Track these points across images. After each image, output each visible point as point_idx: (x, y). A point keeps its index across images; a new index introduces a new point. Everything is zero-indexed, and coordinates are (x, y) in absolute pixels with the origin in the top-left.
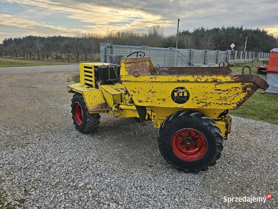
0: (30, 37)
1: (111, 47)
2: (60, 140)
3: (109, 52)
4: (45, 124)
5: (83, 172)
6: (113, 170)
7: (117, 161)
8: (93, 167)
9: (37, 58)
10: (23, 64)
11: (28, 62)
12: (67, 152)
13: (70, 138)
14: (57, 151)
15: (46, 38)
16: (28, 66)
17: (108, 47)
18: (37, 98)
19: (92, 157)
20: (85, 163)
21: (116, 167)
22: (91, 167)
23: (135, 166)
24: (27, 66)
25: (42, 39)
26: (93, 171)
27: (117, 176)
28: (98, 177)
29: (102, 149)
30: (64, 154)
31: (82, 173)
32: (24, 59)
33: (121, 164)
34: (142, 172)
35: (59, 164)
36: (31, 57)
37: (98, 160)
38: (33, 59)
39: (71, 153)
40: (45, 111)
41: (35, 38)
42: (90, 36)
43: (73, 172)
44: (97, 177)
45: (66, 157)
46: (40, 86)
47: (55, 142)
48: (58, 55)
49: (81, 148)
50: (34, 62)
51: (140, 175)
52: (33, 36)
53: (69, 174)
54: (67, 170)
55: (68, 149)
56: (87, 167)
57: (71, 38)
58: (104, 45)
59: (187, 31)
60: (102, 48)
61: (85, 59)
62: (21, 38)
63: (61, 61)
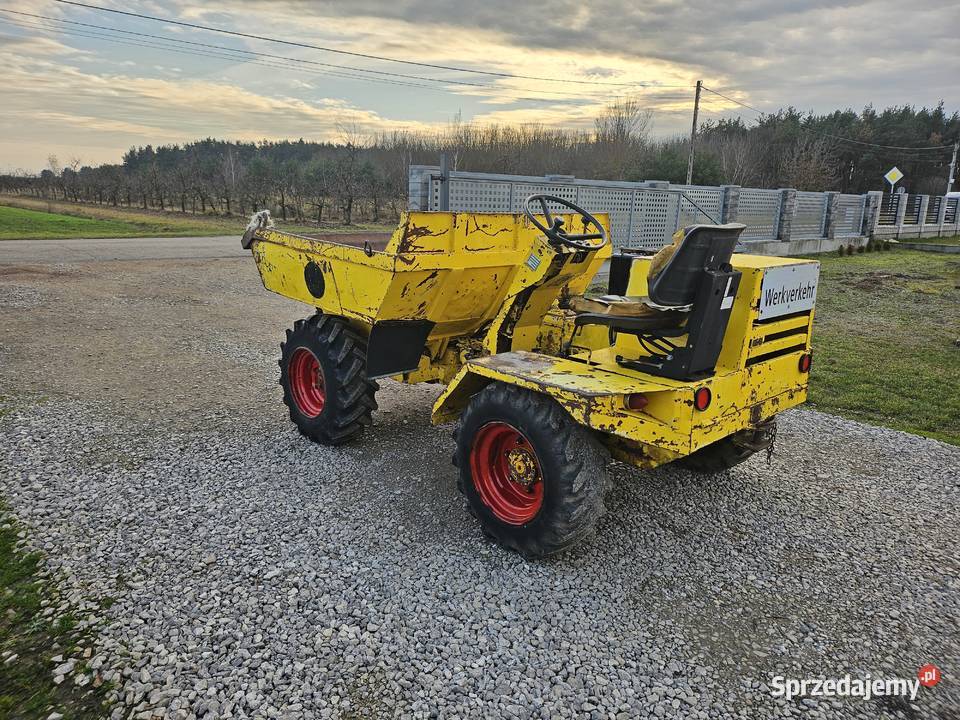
0: (207, 147)
1: (443, 179)
2: (242, 455)
3: (436, 194)
4: (207, 408)
5: (287, 542)
6: (375, 543)
7: (393, 520)
8: (316, 530)
9: (222, 213)
10: (178, 231)
11: (193, 222)
12: (255, 488)
13: (271, 452)
14: (227, 483)
15: (257, 146)
16: (192, 236)
17: (433, 178)
18: (199, 333)
19: (321, 506)
20: (298, 519)
21: (385, 536)
22: (311, 531)
23: (442, 538)
24: (186, 236)
25: (246, 151)
26: (315, 542)
27: (380, 558)
28: (327, 558)
29: (356, 485)
30: (244, 492)
31: (283, 544)
32: (184, 214)
33: (401, 528)
34: (457, 553)
35: (224, 518)
36: (204, 209)
37: (336, 515)
38: (210, 214)
39: (262, 492)
40: (213, 371)
41: (224, 147)
43: (259, 539)
44: (323, 558)
45: (246, 501)
46: (217, 299)
47: (224, 460)
48: (288, 201)
49: (296, 479)
50: (213, 224)
51: (450, 561)
52: (219, 139)
53: (245, 544)
54: (244, 535)
55: (257, 481)
56: (301, 531)
57: (338, 146)
58: (421, 172)
59: (736, 123)
60: (415, 182)
61: (372, 217)
62: (181, 147)
63: (296, 221)
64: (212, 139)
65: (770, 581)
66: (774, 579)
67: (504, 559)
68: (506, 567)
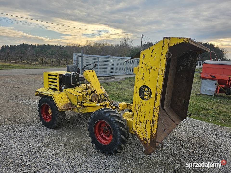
0: (23, 45)
1: (81, 56)
2: (24, 130)
3: (80, 60)
4: (16, 117)
5: (33, 154)
6: (57, 153)
7: (62, 147)
8: (41, 151)
9: (26, 63)
10: (15, 67)
11: (18, 65)
12: (26, 139)
13: (32, 129)
14: (19, 138)
15: (37, 45)
16: (17, 69)
17: (79, 56)
18: (16, 96)
19: (43, 144)
20: (37, 147)
21: (60, 151)
22: (40, 151)
23: (74, 151)
24: (16, 69)
25: (34, 47)
26: (41, 154)
27: (58, 157)
28: (43, 158)
29: (54, 137)
30: (23, 141)
31: (32, 155)
32: (16, 63)
33: (64, 148)
34: (78, 155)
35: (17, 148)
36: (21, 61)
37: (47, 146)
38: (23, 63)
39: (28, 141)
40: (19, 107)
41: (28, 46)
42: (73, 44)
43: (25, 154)
44: (42, 158)
45: (23, 143)
46: (22, 86)
47: (19, 132)
48: (44, 59)
49: (38, 136)
50: (23, 65)
51: (76, 157)
52: (26, 44)
53: (22, 156)
54: (22, 153)
55: (27, 137)
56: (37, 151)
57: (58, 46)
58: (76, 55)
59: (151, 43)
60: (75, 57)
61: (66, 64)
62: (16, 45)
63: (46, 65)
64: (25, 44)
65: (152, 156)
66: (153, 156)
67: (90, 155)
68: (90, 157)
